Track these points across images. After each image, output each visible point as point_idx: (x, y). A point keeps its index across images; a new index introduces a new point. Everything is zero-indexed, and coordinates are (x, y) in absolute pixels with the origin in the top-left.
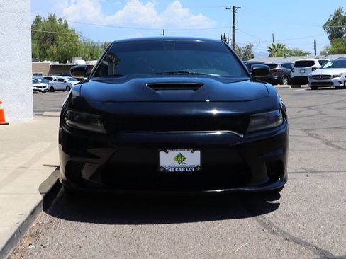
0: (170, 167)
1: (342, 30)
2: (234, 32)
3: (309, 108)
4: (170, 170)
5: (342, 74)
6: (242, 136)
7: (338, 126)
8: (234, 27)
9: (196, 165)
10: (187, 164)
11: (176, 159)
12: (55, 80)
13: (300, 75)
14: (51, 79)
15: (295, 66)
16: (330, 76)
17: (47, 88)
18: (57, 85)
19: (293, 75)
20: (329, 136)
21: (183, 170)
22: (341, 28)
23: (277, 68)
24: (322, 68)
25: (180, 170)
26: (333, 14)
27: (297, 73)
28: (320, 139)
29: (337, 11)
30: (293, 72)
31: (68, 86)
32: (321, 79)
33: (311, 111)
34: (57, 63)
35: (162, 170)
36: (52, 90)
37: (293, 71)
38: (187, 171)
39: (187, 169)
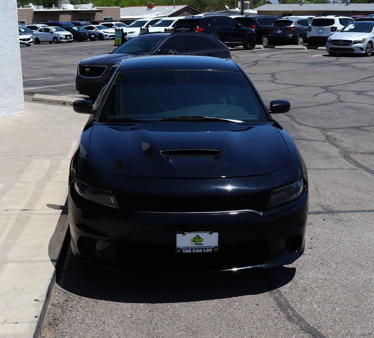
0: (187, 248)
3: (326, 89)
4: (187, 251)
5: (364, 40)
6: (262, 214)
7: (357, 124)
9: (213, 247)
10: (204, 245)
11: (194, 240)
12: (41, 31)
13: (317, 35)
14: (36, 28)
15: (313, 24)
16: (351, 41)
17: (32, 40)
18: (43, 36)
19: (309, 35)
20: (347, 142)
21: (201, 251)
23: (292, 26)
24: (342, 31)
25: (197, 251)
27: (315, 32)
28: (337, 146)
30: (310, 31)
31: (55, 38)
32: (341, 45)
33: (328, 94)
34: (41, 9)
35: (179, 251)
36: (37, 41)
37: (310, 29)
38: (204, 251)
39: (204, 250)
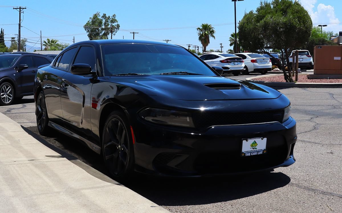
0: (248, 152)
1: (99, 30)
2: (20, 28)
4: (248, 155)
6: (283, 124)
8: (20, 25)
9: (263, 149)
10: (258, 149)
11: (252, 145)
21: (256, 154)
22: (98, 29)
25: (254, 154)
26: (92, 17)
29: (95, 15)
35: (243, 155)
38: (258, 154)
39: (258, 152)
